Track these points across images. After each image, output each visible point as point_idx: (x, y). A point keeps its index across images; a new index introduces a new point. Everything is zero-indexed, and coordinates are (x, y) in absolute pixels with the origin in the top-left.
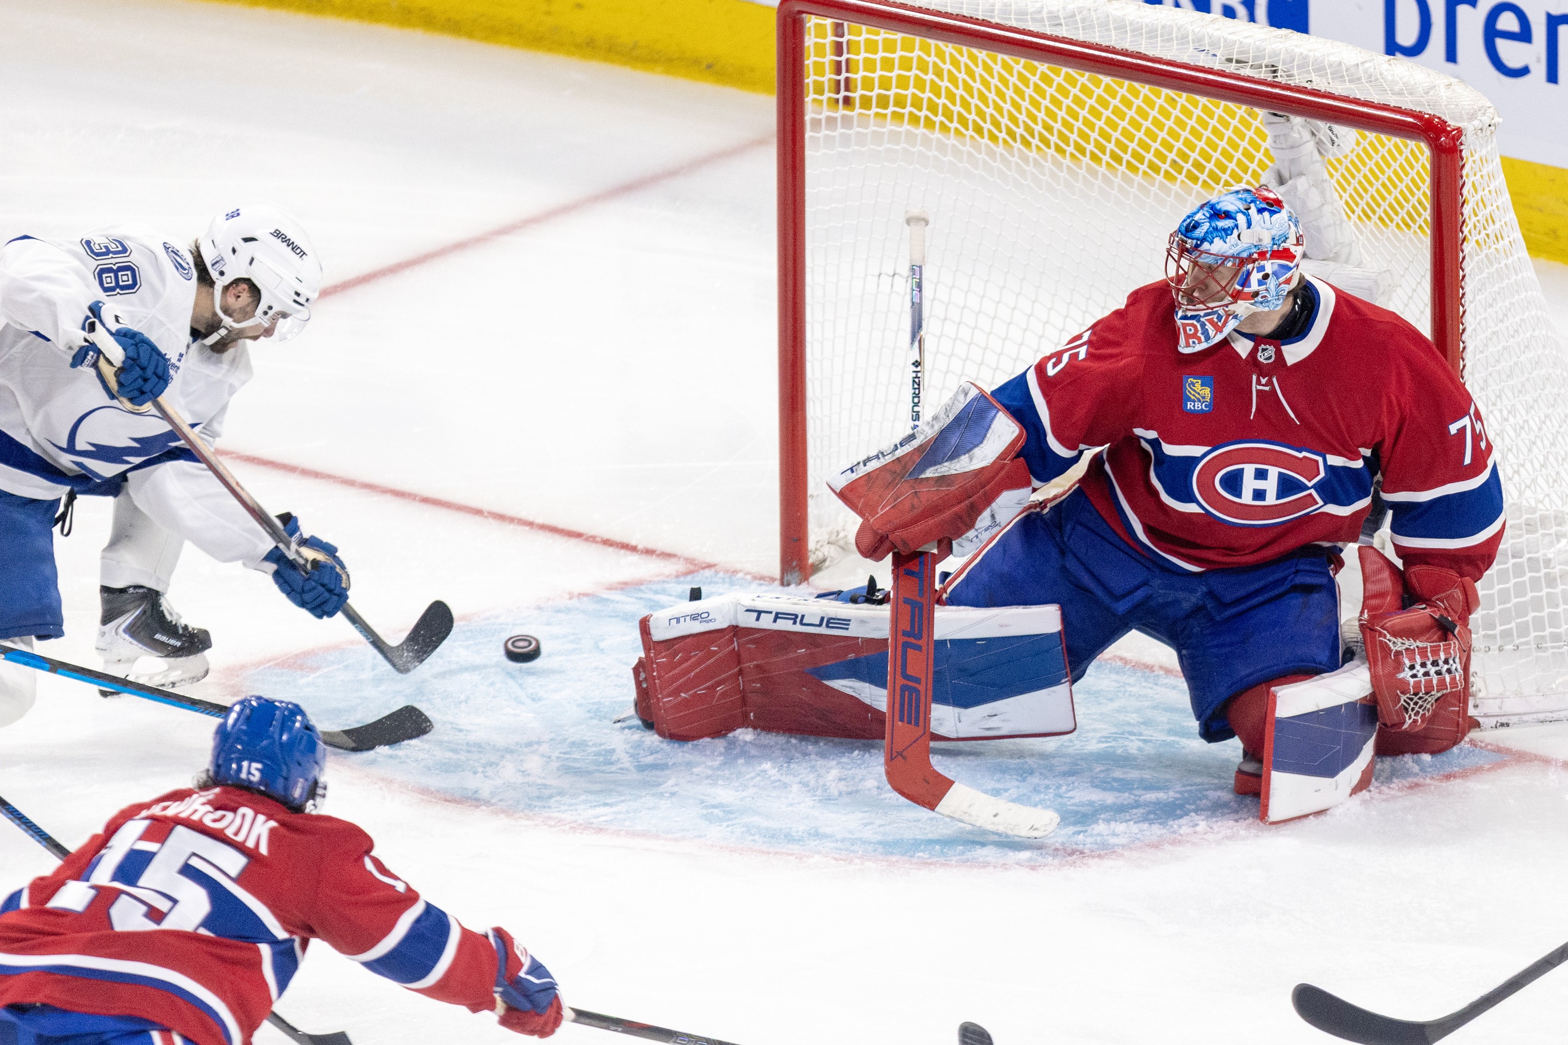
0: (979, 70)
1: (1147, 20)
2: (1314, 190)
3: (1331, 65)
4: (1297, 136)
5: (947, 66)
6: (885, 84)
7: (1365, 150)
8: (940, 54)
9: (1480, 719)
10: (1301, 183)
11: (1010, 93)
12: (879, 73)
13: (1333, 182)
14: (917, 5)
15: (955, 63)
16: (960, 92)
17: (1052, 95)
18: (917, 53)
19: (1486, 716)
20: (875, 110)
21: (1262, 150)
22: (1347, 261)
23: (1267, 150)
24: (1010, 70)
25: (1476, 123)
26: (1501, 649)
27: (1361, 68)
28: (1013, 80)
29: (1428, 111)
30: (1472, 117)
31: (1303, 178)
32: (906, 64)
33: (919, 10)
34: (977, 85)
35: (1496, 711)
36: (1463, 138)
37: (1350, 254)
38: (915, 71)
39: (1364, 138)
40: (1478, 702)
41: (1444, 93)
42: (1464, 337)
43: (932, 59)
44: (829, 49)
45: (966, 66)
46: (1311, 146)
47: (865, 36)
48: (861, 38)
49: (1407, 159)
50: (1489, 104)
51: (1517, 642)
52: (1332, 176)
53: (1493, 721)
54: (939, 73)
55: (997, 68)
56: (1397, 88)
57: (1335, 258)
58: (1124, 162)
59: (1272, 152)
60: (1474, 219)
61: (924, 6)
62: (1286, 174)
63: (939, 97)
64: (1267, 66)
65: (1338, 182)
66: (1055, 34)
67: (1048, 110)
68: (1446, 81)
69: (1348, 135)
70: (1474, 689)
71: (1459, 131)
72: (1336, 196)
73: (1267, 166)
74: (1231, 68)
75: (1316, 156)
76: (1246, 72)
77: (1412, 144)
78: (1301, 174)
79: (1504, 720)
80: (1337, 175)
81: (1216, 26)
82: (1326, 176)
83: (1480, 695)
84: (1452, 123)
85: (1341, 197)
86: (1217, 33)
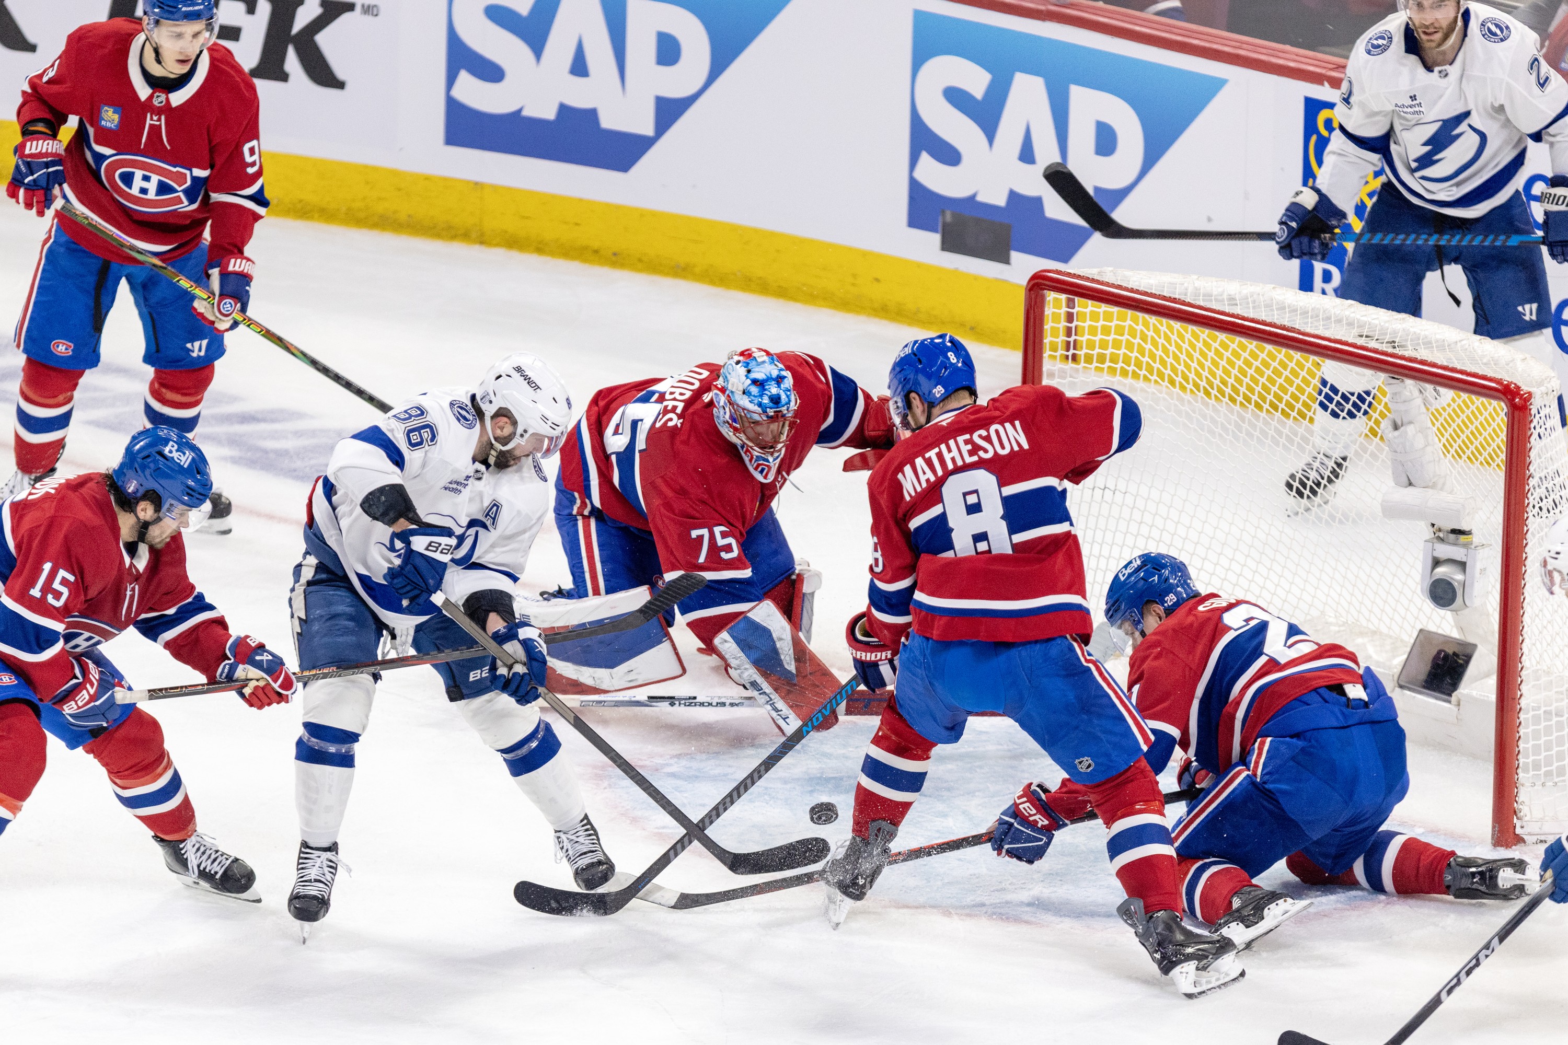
0: (1174, 337)
1: (1301, 304)
2: (1420, 434)
3: (1437, 341)
4: (1408, 394)
5: (1151, 333)
6: (1104, 344)
7: (1459, 406)
8: (1146, 324)
9: (1525, 837)
10: (1410, 430)
11: (1196, 355)
12: (1100, 336)
13: (1435, 429)
14: (1130, 286)
15: (1157, 331)
16: (1159, 353)
17: (1228, 358)
18: (1129, 322)
19: (1530, 834)
20: (1095, 364)
21: (1383, 404)
22: (1442, 489)
23: (1386, 404)
24: (1197, 338)
25: (1543, 389)
26: (1543, 785)
27: (1459, 344)
28: (1200, 345)
29: (1507, 378)
30: (1540, 384)
31: (1412, 426)
32: (1120, 331)
33: (1132, 290)
34: (1172, 348)
35: (1537, 831)
36: (1532, 400)
37: (1444, 484)
38: (1126, 336)
39: (1459, 397)
40: (1524, 824)
41: (1520, 366)
42: (1527, 549)
43: (1140, 327)
44: (1063, 317)
45: (1165, 333)
46: (1419, 401)
47: (1090, 308)
48: (1088, 310)
49: (1490, 414)
50: (1553, 375)
51: (1556, 780)
52: (1434, 424)
53: (1534, 839)
54: (1144, 338)
55: (1188, 336)
56: (1485, 361)
57: (1433, 486)
58: (1280, 410)
59: (1390, 405)
60: (1538, 461)
61: (1135, 288)
62: (1399, 423)
63: (1143, 356)
64: (1387, 342)
65: (1438, 429)
66: (1231, 312)
67: (1224, 369)
68: (1522, 356)
69: (1447, 394)
70: (1522, 814)
71: (1530, 394)
72: (1436, 440)
73: (1386, 416)
74: (1361, 342)
75: (1423, 409)
76: (1372, 344)
77: (1495, 403)
78: (1410, 423)
79: (1543, 838)
80: (1438, 424)
82: (1430, 424)
83: (1526, 819)
84: (1525, 388)
85: (1440, 440)
86: (1352, 315)
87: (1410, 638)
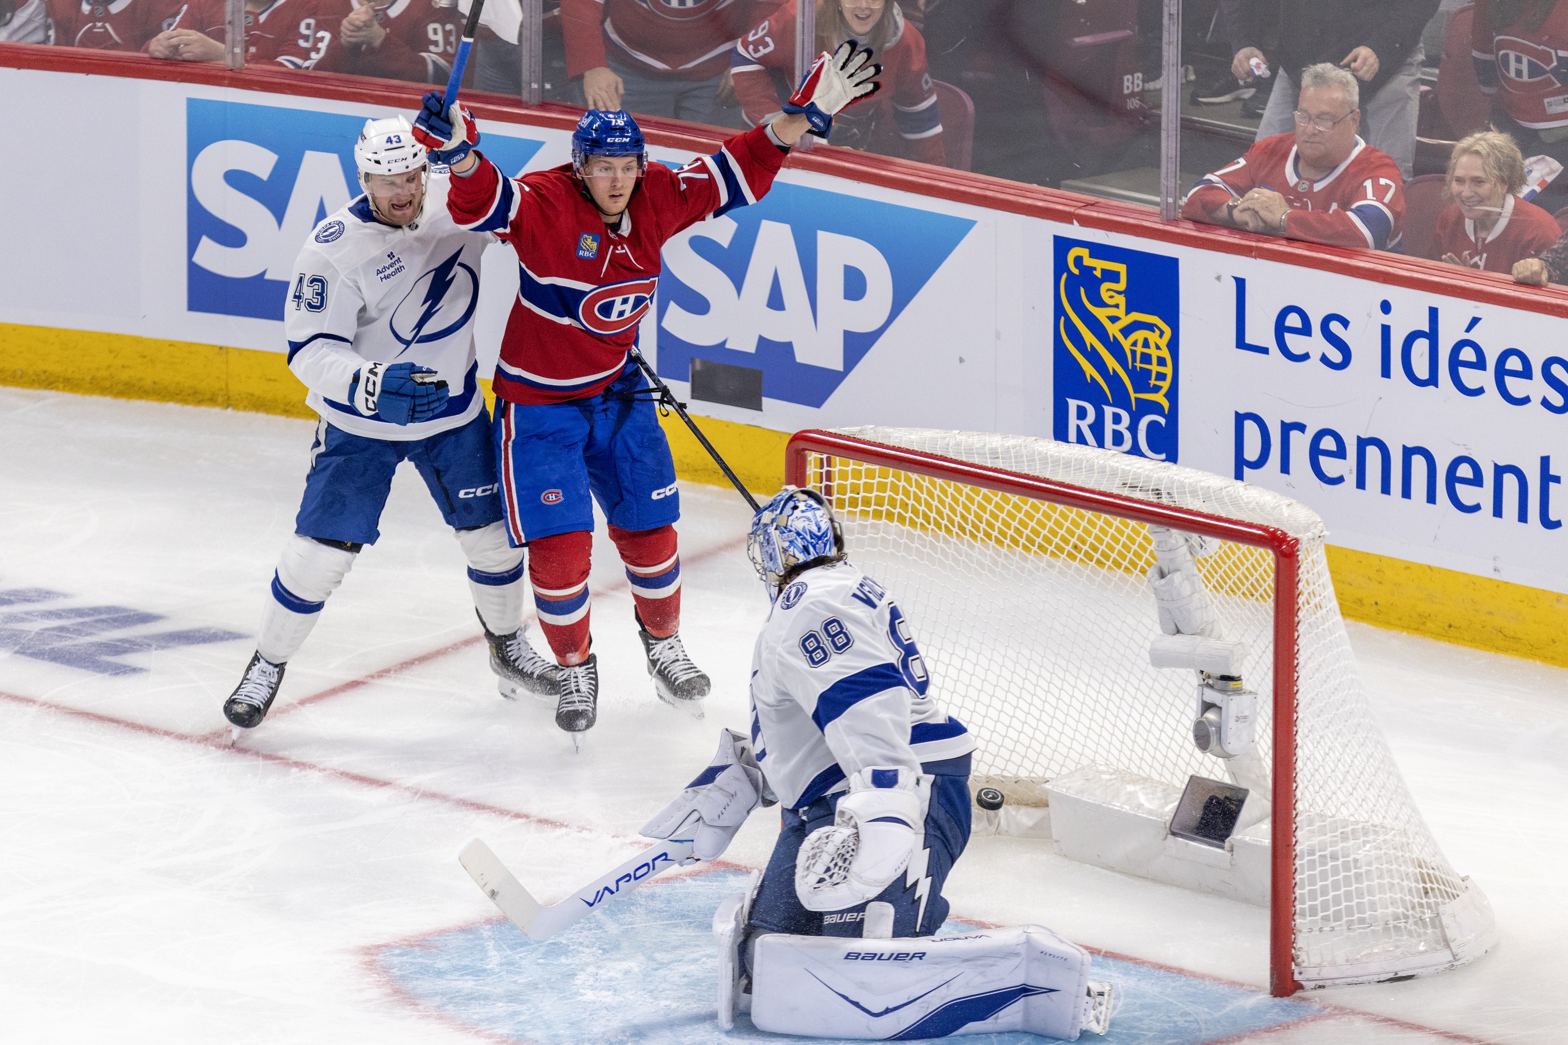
0: (937, 492)
1: (1064, 455)
2: (1186, 582)
3: (1202, 488)
4: (1174, 541)
5: (913, 489)
7: (1225, 552)
8: (908, 480)
9: (1303, 983)
10: (1177, 577)
11: (959, 509)
12: (862, 494)
13: (1201, 575)
14: (892, 444)
15: (919, 487)
16: (922, 508)
17: (991, 511)
18: (891, 479)
19: (1308, 980)
21: (1148, 552)
22: (1209, 636)
23: (1151, 552)
24: (960, 492)
25: (1310, 535)
26: (1321, 930)
27: (1224, 492)
28: (962, 499)
29: (1273, 525)
30: (1307, 529)
31: (1179, 573)
32: (882, 487)
33: (893, 448)
34: (935, 503)
35: (1316, 976)
36: (1299, 546)
37: (1212, 630)
38: (889, 493)
39: (1225, 544)
40: (1302, 970)
41: (1286, 512)
42: (1298, 696)
43: (902, 483)
45: (928, 489)
46: (1185, 549)
47: (851, 467)
48: (849, 469)
49: (1256, 560)
50: (1319, 520)
51: (1333, 924)
52: (1200, 571)
53: (1312, 984)
54: (906, 493)
55: (951, 490)
56: (1250, 506)
57: (1201, 633)
58: (1049, 552)
59: (1156, 553)
60: (1307, 606)
61: (897, 445)
62: (1166, 571)
64: (1153, 490)
65: (1205, 575)
66: (994, 466)
67: (988, 521)
68: (1287, 502)
70: (1299, 960)
71: (1297, 540)
72: (1203, 586)
73: (1152, 564)
74: (1126, 492)
75: (1189, 557)
76: (1137, 495)
77: (1261, 550)
78: (1177, 570)
79: (1321, 983)
80: (1204, 571)
81: (1116, 459)
82: (1196, 571)
83: (1304, 965)
84: (1291, 534)
85: (1207, 586)
86: (1116, 465)
87: (1181, 784)
